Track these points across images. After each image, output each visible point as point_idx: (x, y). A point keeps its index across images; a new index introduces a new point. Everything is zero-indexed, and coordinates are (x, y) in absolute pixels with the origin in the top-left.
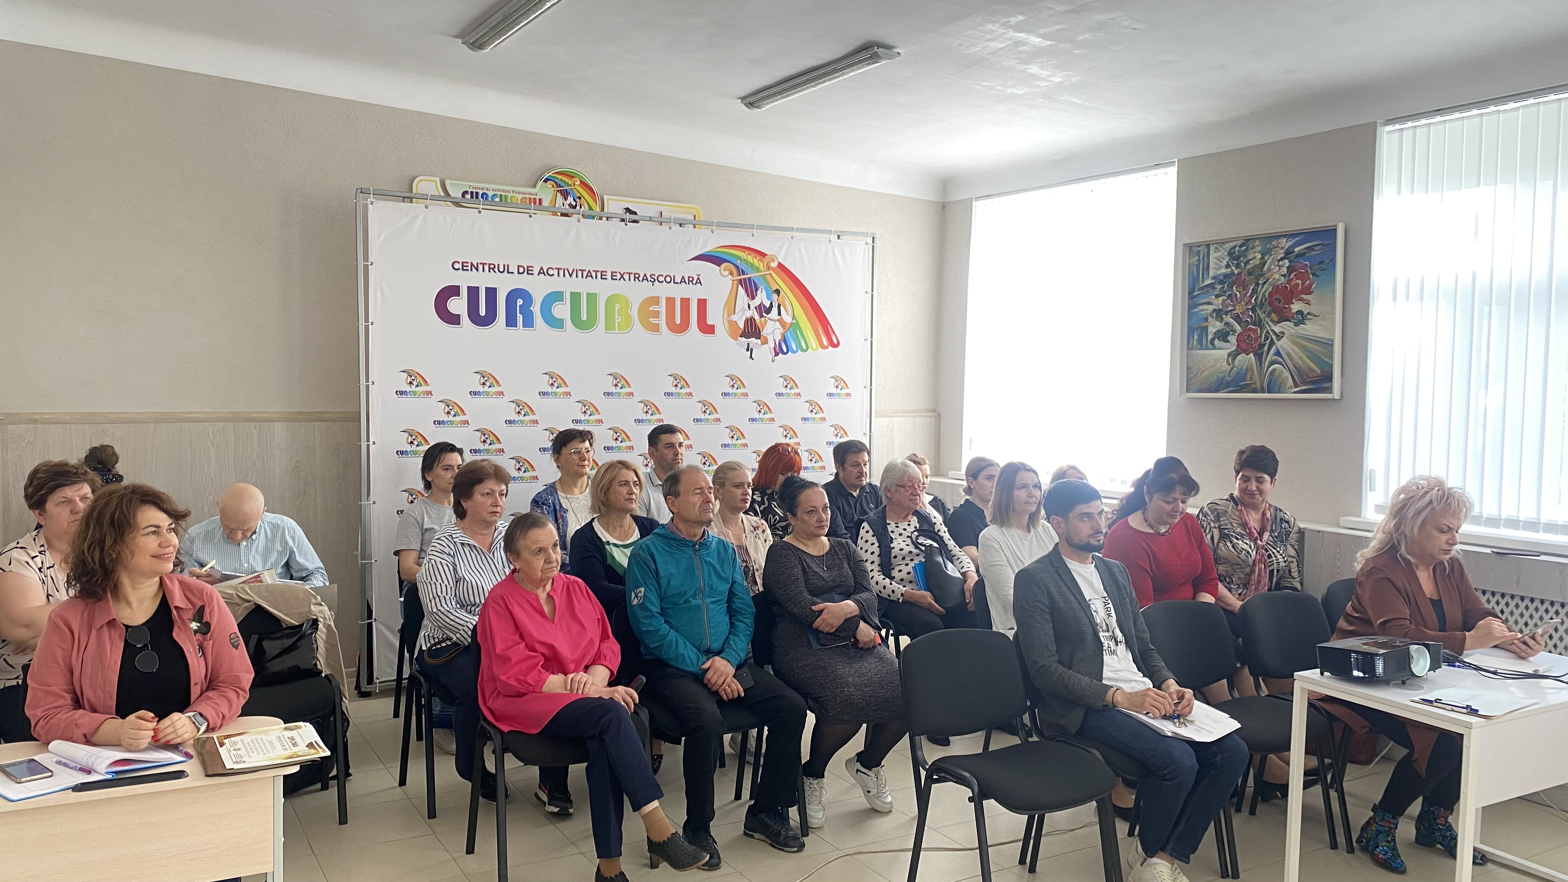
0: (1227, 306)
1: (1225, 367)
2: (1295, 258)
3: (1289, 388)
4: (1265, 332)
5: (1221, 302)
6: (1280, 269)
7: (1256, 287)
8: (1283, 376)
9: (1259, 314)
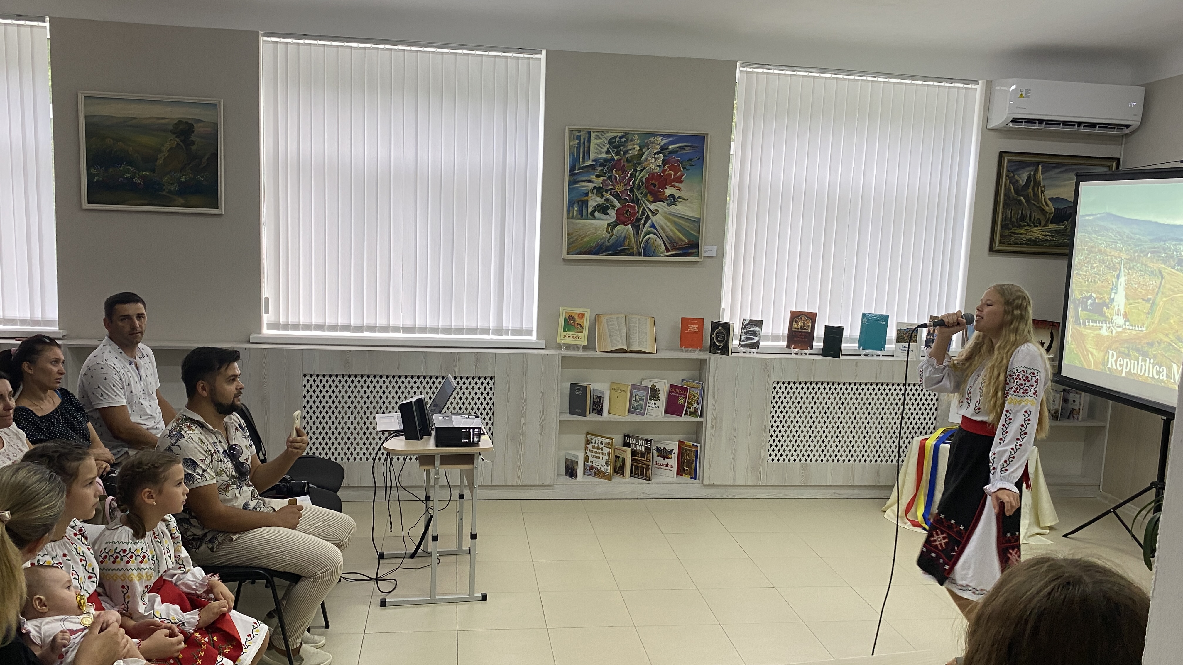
0: (607, 185)
1: (605, 234)
2: (668, 154)
3: (662, 253)
4: (642, 208)
5: (601, 181)
6: (655, 161)
7: (634, 173)
8: (656, 243)
9: (636, 194)
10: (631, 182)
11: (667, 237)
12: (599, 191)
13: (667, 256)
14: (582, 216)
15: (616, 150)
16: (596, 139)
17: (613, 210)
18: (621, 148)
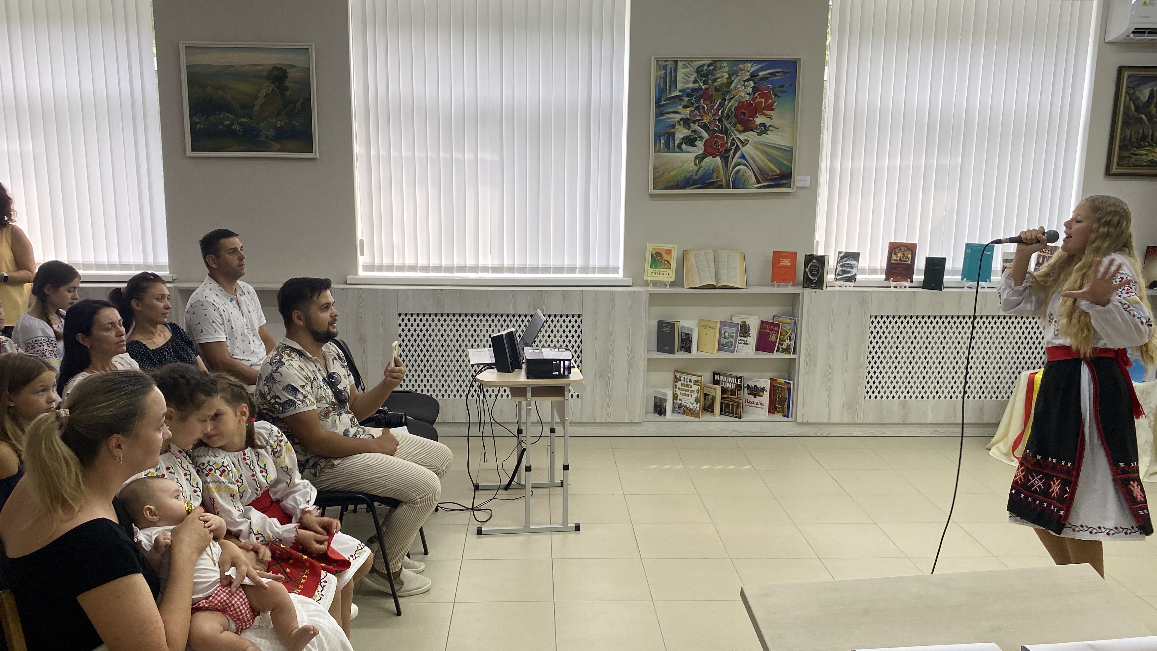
0: (695, 116)
1: (692, 167)
2: (759, 80)
3: (752, 184)
4: (731, 139)
5: (688, 112)
6: (745, 88)
7: (723, 102)
8: (746, 175)
9: (725, 125)
10: (720, 112)
11: (758, 168)
12: (686, 122)
13: (757, 188)
14: (669, 149)
15: (704, 79)
16: (683, 68)
17: (701, 142)
18: (710, 76)
